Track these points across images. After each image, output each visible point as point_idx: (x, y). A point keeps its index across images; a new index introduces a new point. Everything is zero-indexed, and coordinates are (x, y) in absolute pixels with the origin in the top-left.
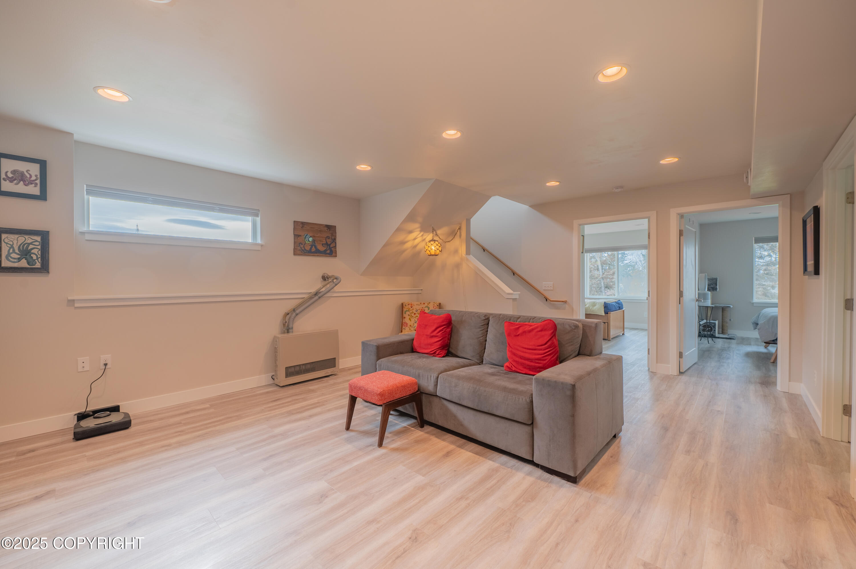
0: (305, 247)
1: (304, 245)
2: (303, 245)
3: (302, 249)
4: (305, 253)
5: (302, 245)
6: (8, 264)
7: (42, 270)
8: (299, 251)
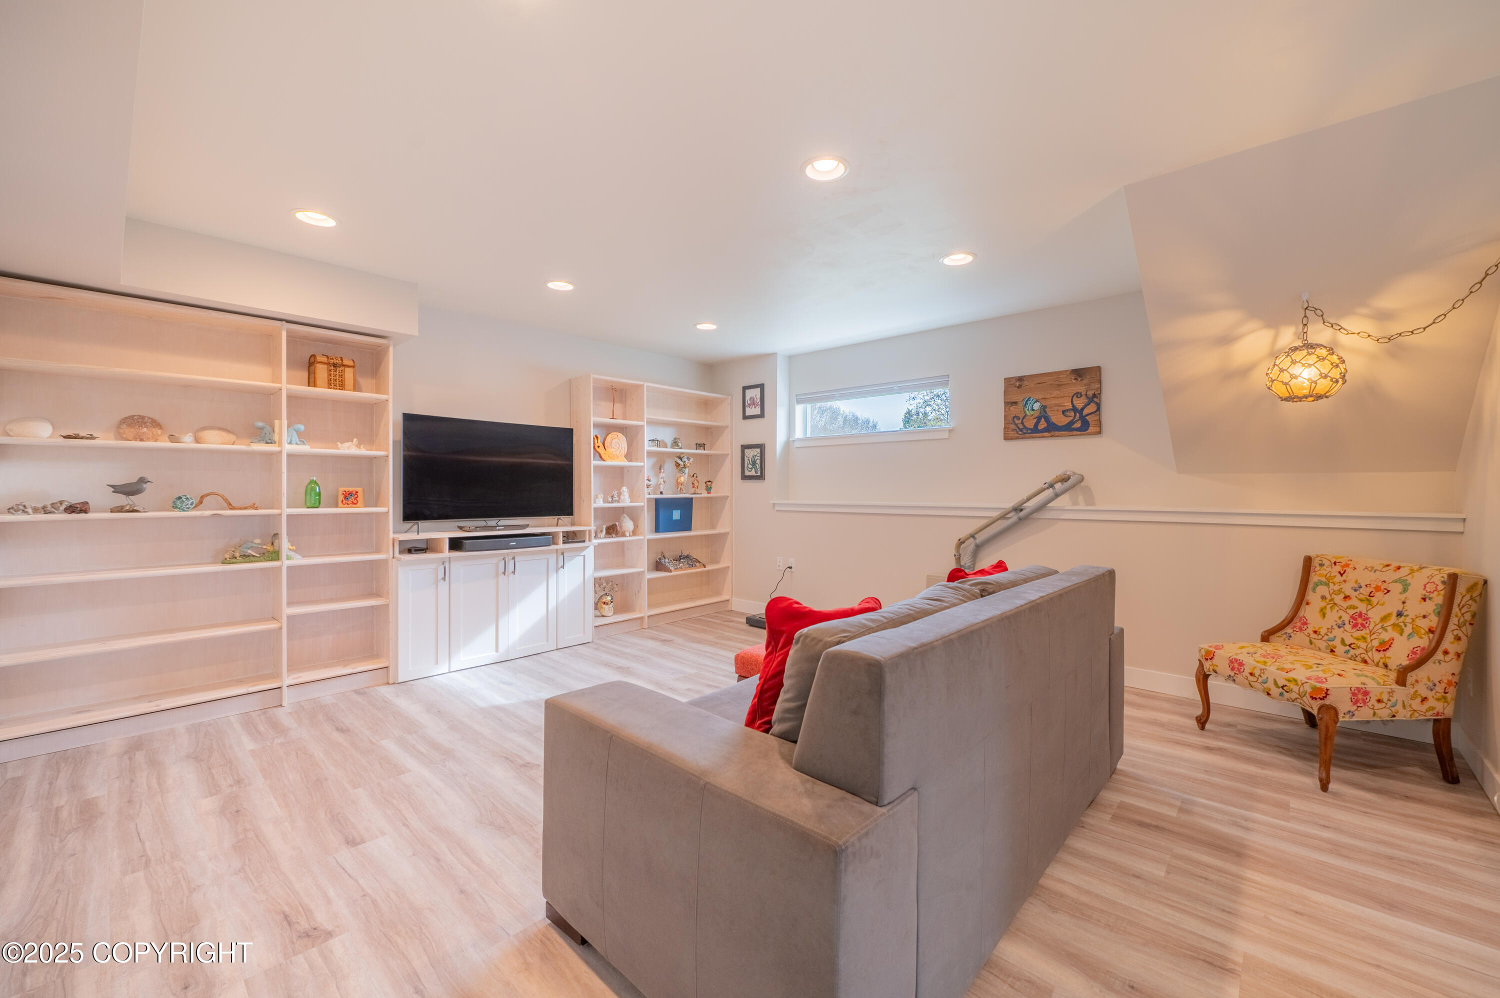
6: (747, 473)
7: (761, 477)
8: (1013, 432)
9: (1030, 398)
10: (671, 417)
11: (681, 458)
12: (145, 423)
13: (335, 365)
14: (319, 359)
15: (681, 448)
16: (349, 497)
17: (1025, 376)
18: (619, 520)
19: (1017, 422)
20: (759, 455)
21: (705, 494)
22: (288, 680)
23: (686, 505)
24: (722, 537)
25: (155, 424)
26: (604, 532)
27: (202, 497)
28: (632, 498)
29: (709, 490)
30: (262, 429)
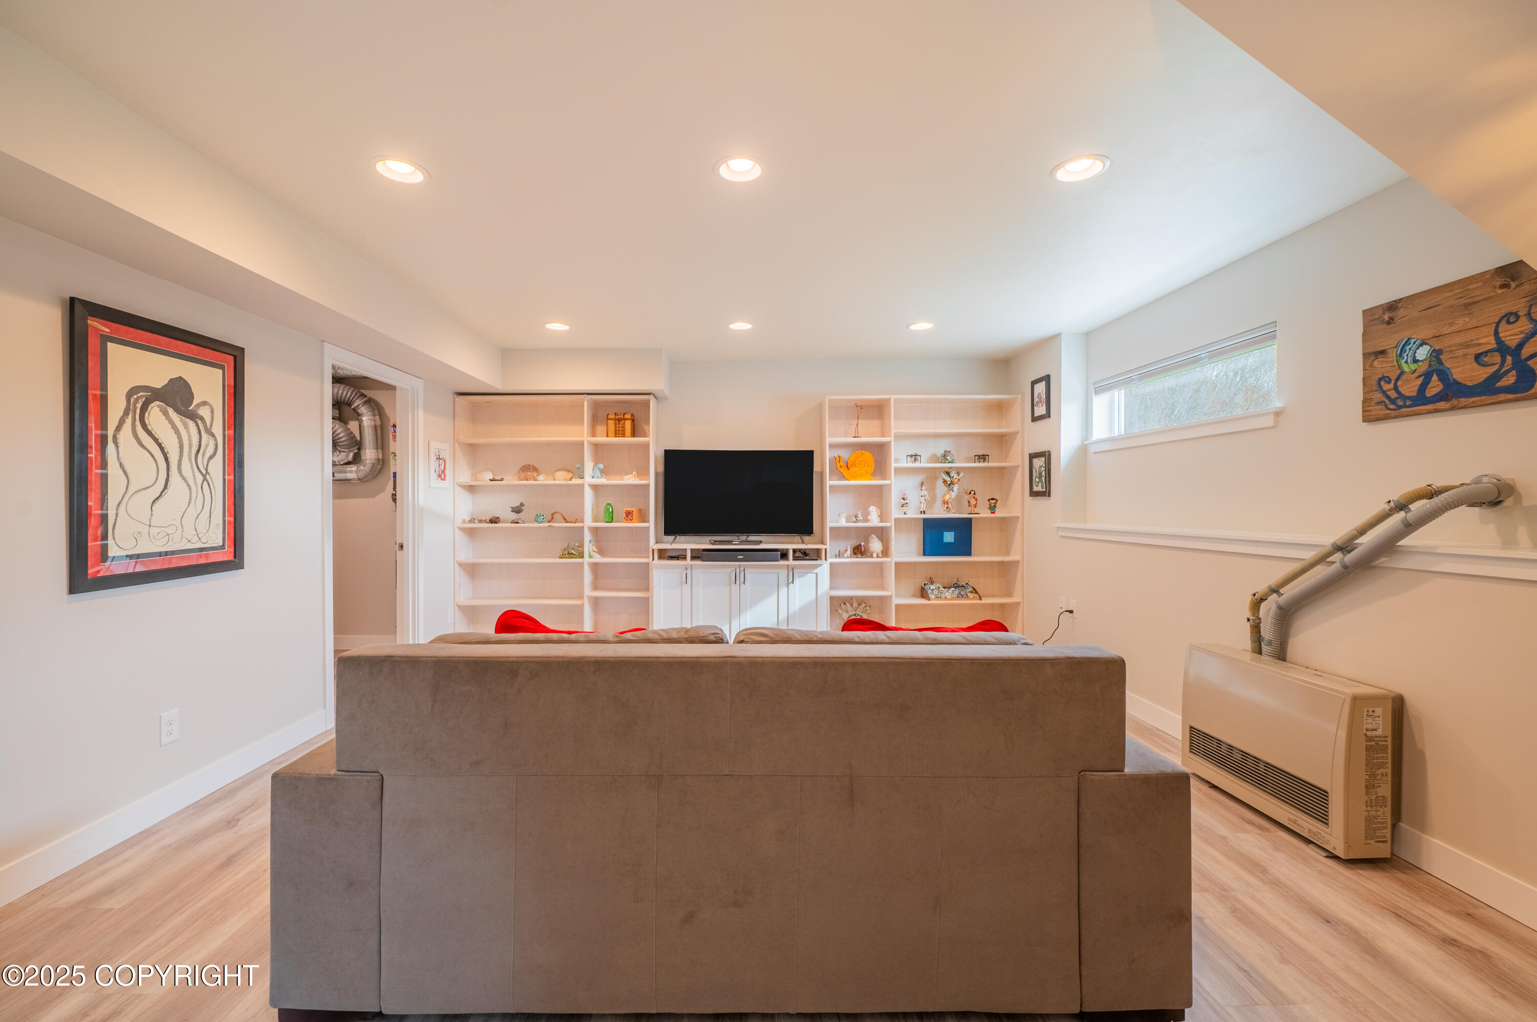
0: (1400, 389)
1: (1397, 379)
2: (1393, 382)
3: (1388, 397)
4: (1400, 407)
5: (1389, 382)
6: (1035, 489)
7: (1046, 493)
8: (1380, 407)
9: (1409, 339)
10: (947, 427)
11: (948, 473)
12: (529, 469)
13: (619, 420)
14: (610, 417)
15: (950, 462)
16: (629, 515)
17: (1400, 300)
18: (867, 541)
19: (1386, 387)
20: (1044, 466)
21: (986, 514)
23: (963, 527)
24: (1015, 564)
25: (535, 469)
26: (849, 552)
28: (882, 518)
29: (993, 509)
30: (579, 468)
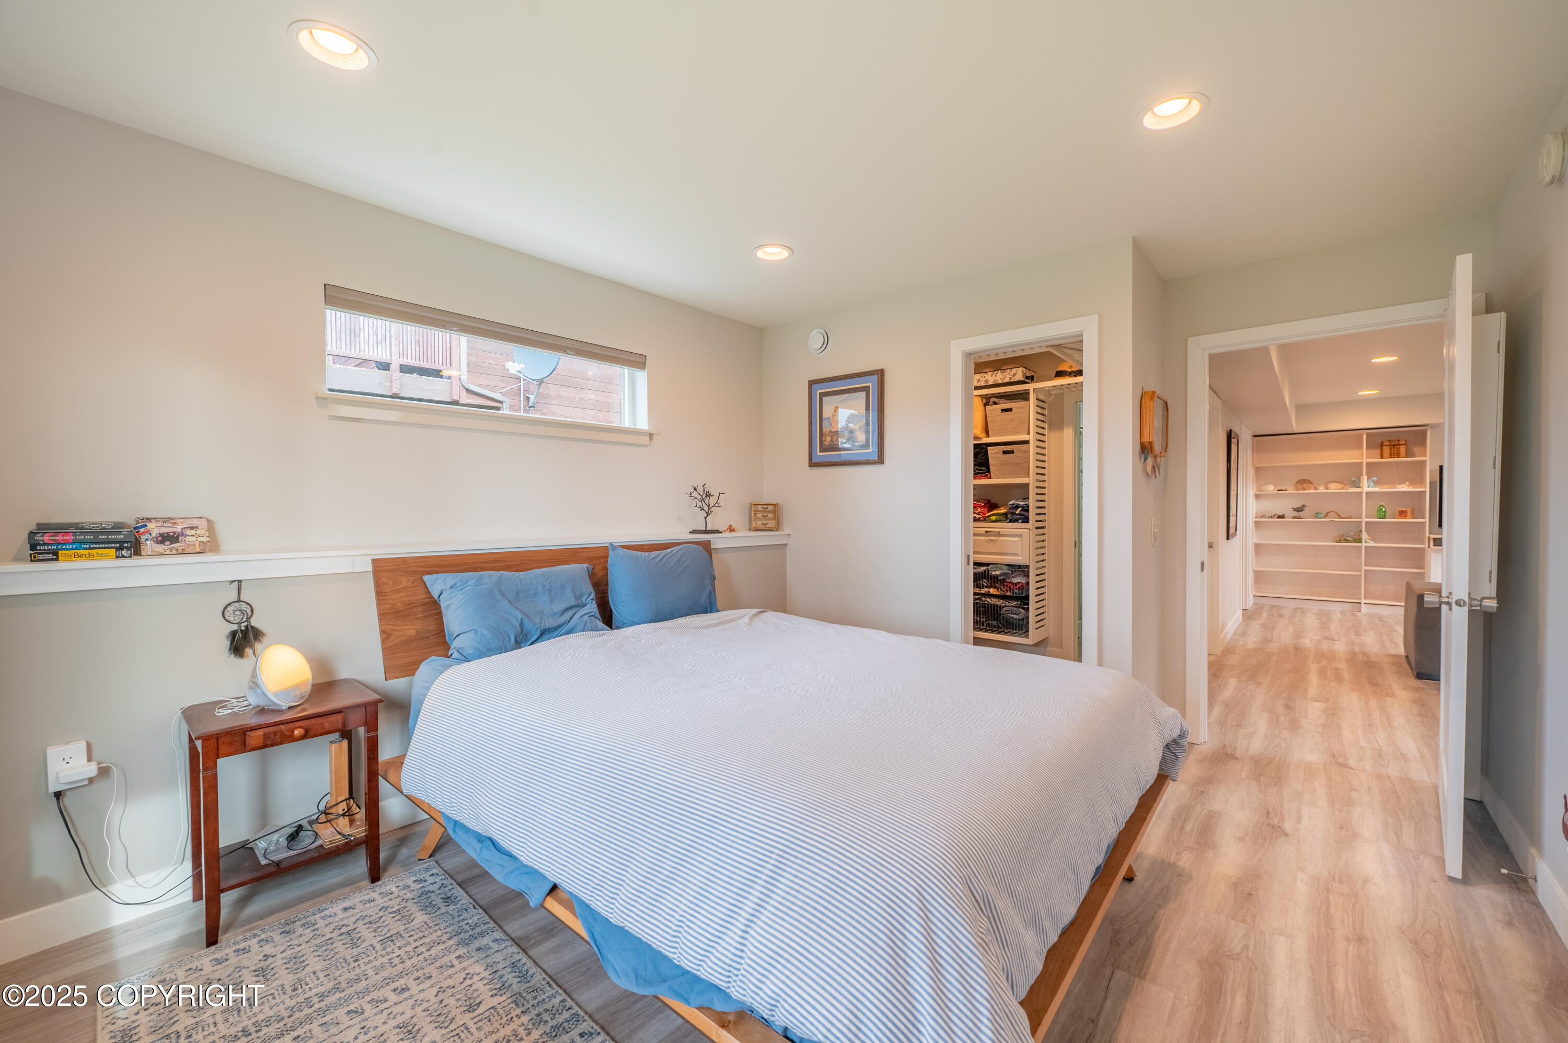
12: (1306, 482)
13: (1394, 446)
14: (1385, 444)
16: (1402, 514)
22: (1363, 601)
25: (1310, 482)
27: (1328, 513)
30: (1354, 481)
